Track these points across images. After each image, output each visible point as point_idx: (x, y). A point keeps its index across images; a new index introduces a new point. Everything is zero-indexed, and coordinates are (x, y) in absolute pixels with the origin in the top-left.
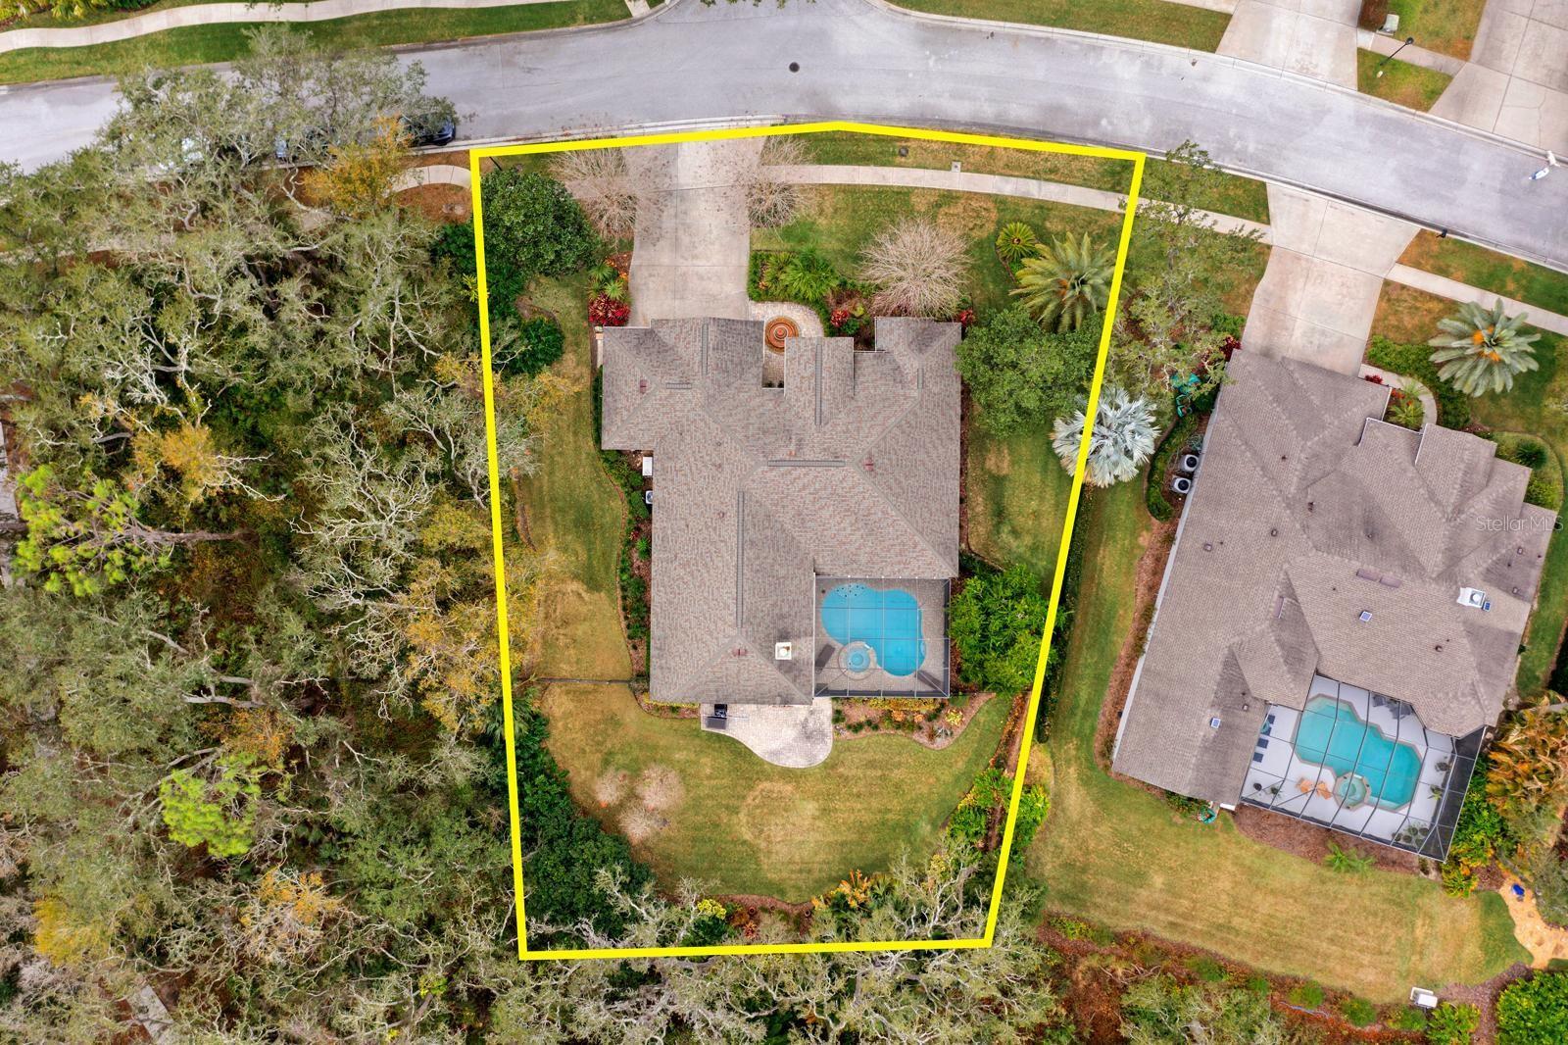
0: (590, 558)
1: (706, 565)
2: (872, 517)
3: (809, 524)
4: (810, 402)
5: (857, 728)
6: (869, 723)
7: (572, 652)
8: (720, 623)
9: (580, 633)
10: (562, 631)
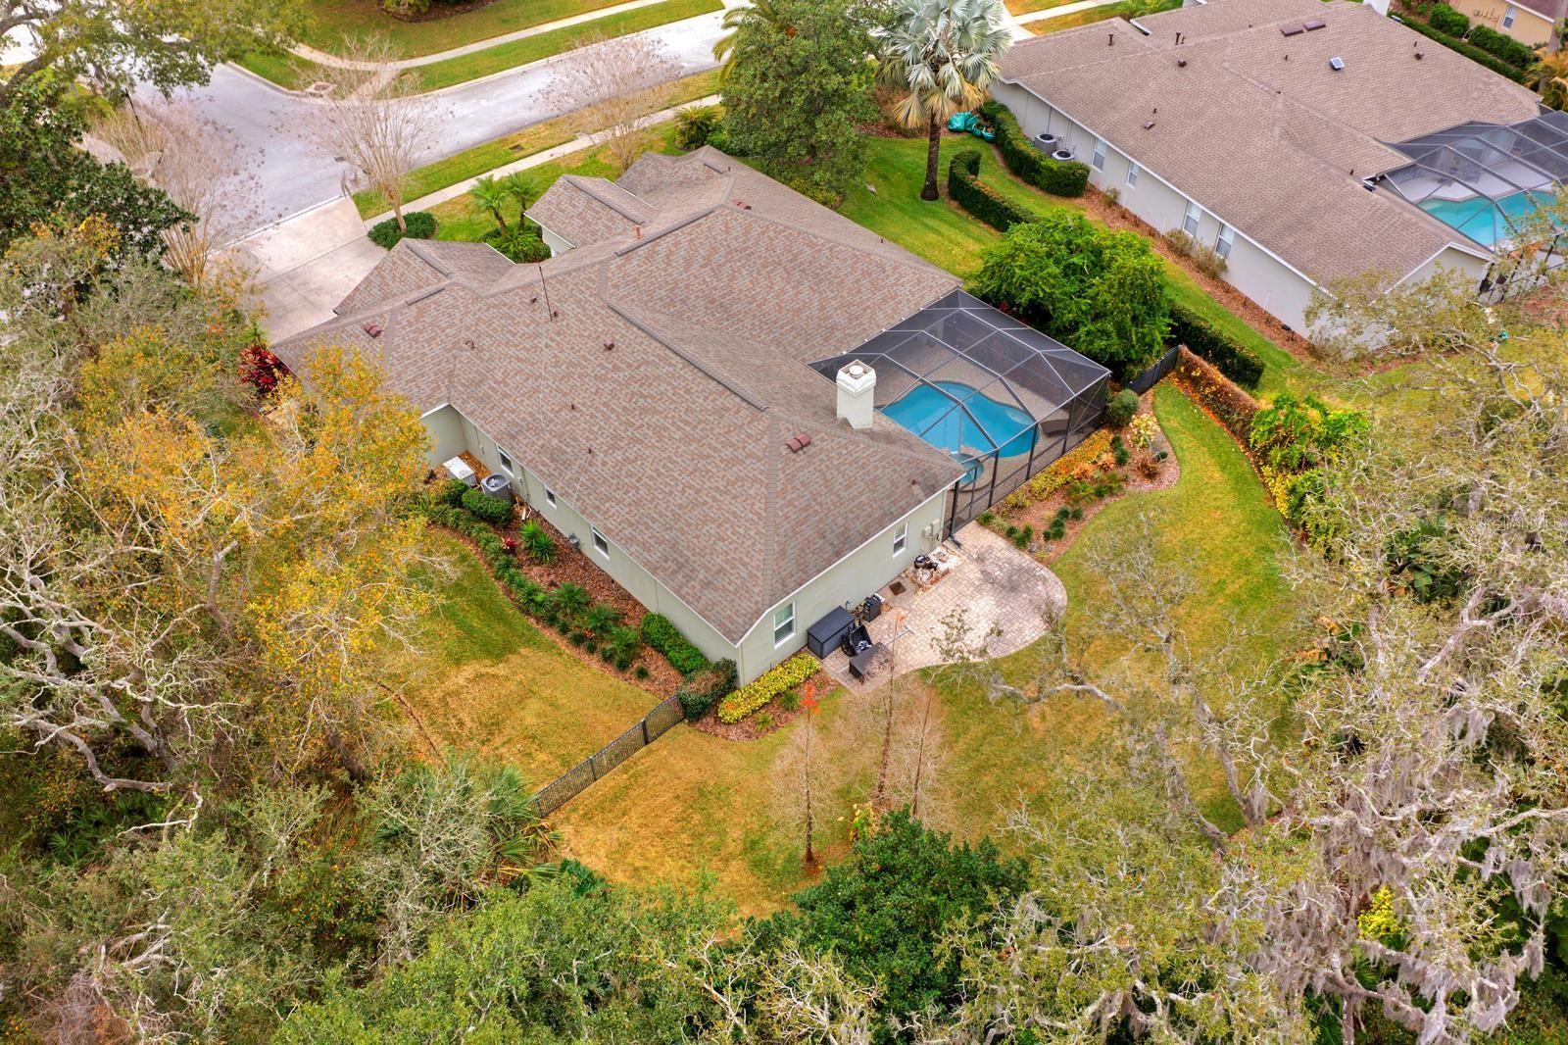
0: (460, 624)
1: (644, 410)
2: (802, 258)
3: (736, 308)
4: (611, 219)
5: (1055, 533)
6: (1064, 514)
7: (542, 757)
8: (734, 438)
9: (530, 720)
10: (498, 741)
